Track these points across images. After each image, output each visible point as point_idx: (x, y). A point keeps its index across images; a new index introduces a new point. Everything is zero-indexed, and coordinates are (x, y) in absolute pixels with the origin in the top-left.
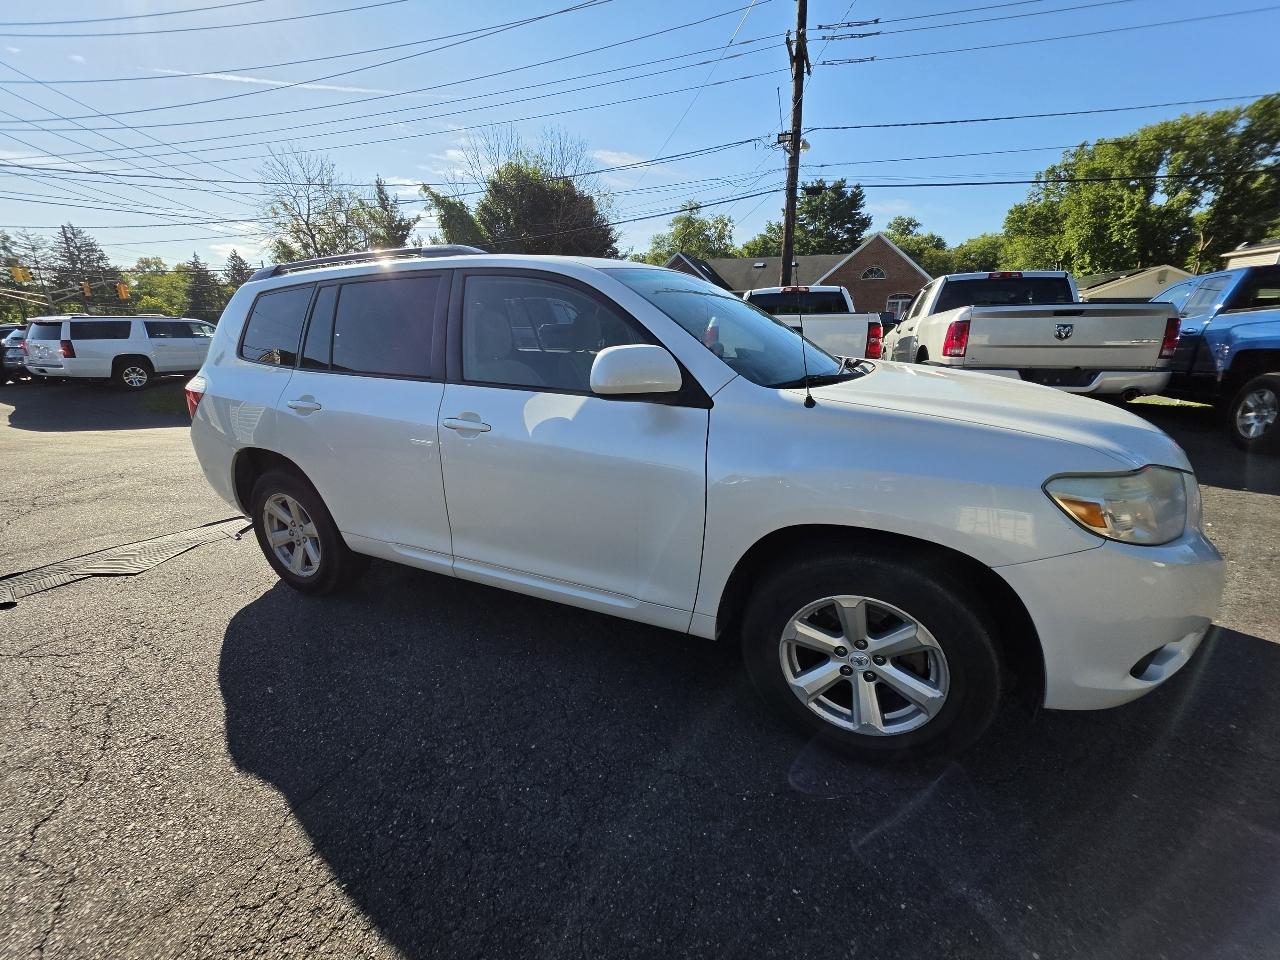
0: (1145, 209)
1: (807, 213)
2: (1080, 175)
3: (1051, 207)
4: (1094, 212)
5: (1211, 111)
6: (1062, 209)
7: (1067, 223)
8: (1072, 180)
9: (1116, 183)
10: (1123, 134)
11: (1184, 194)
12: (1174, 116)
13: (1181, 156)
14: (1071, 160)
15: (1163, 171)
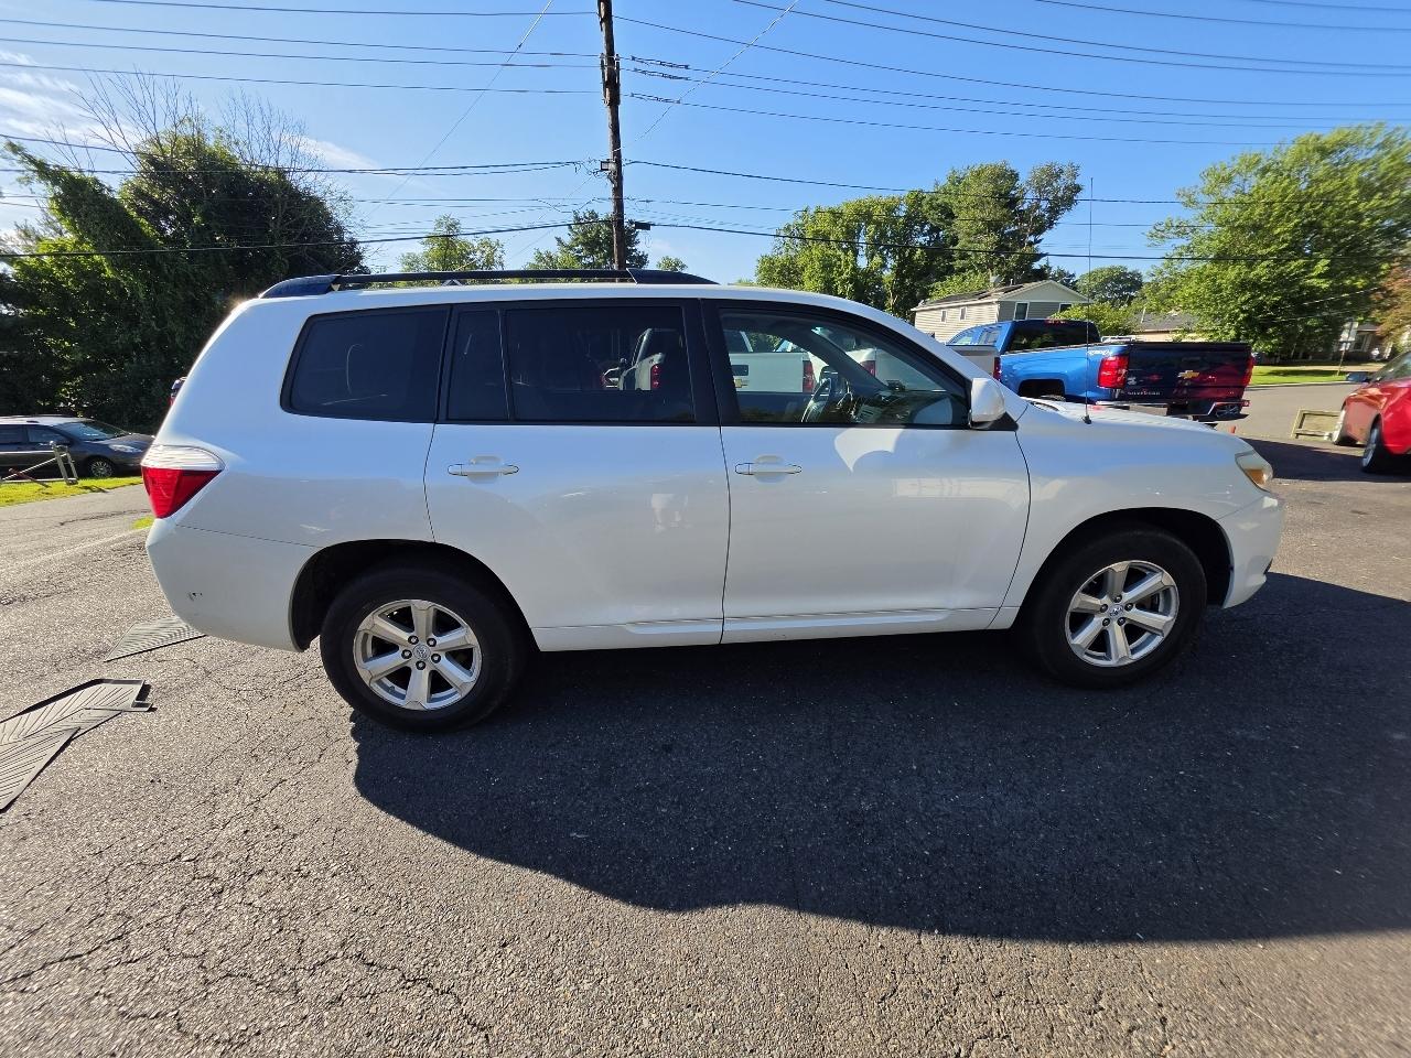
0: (855, 269)
1: (583, 244)
2: (809, 235)
3: (792, 261)
4: (824, 268)
5: (885, 196)
6: (800, 262)
7: (806, 274)
8: (802, 238)
9: (834, 245)
10: (834, 206)
11: (877, 259)
12: (864, 196)
13: (872, 228)
14: (800, 221)
15: (863, 239)
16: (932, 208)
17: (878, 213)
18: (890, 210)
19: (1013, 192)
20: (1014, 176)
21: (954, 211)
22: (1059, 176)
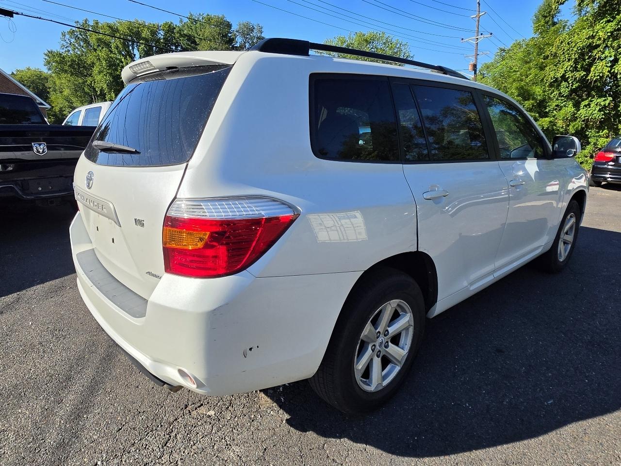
6: (88, 60)
16: (181, 35)
17: (145, 34)
18: (154, 33)
19: (229, 35)
20: (229, 26)
21: (197, 40)
22: (253, 31)
